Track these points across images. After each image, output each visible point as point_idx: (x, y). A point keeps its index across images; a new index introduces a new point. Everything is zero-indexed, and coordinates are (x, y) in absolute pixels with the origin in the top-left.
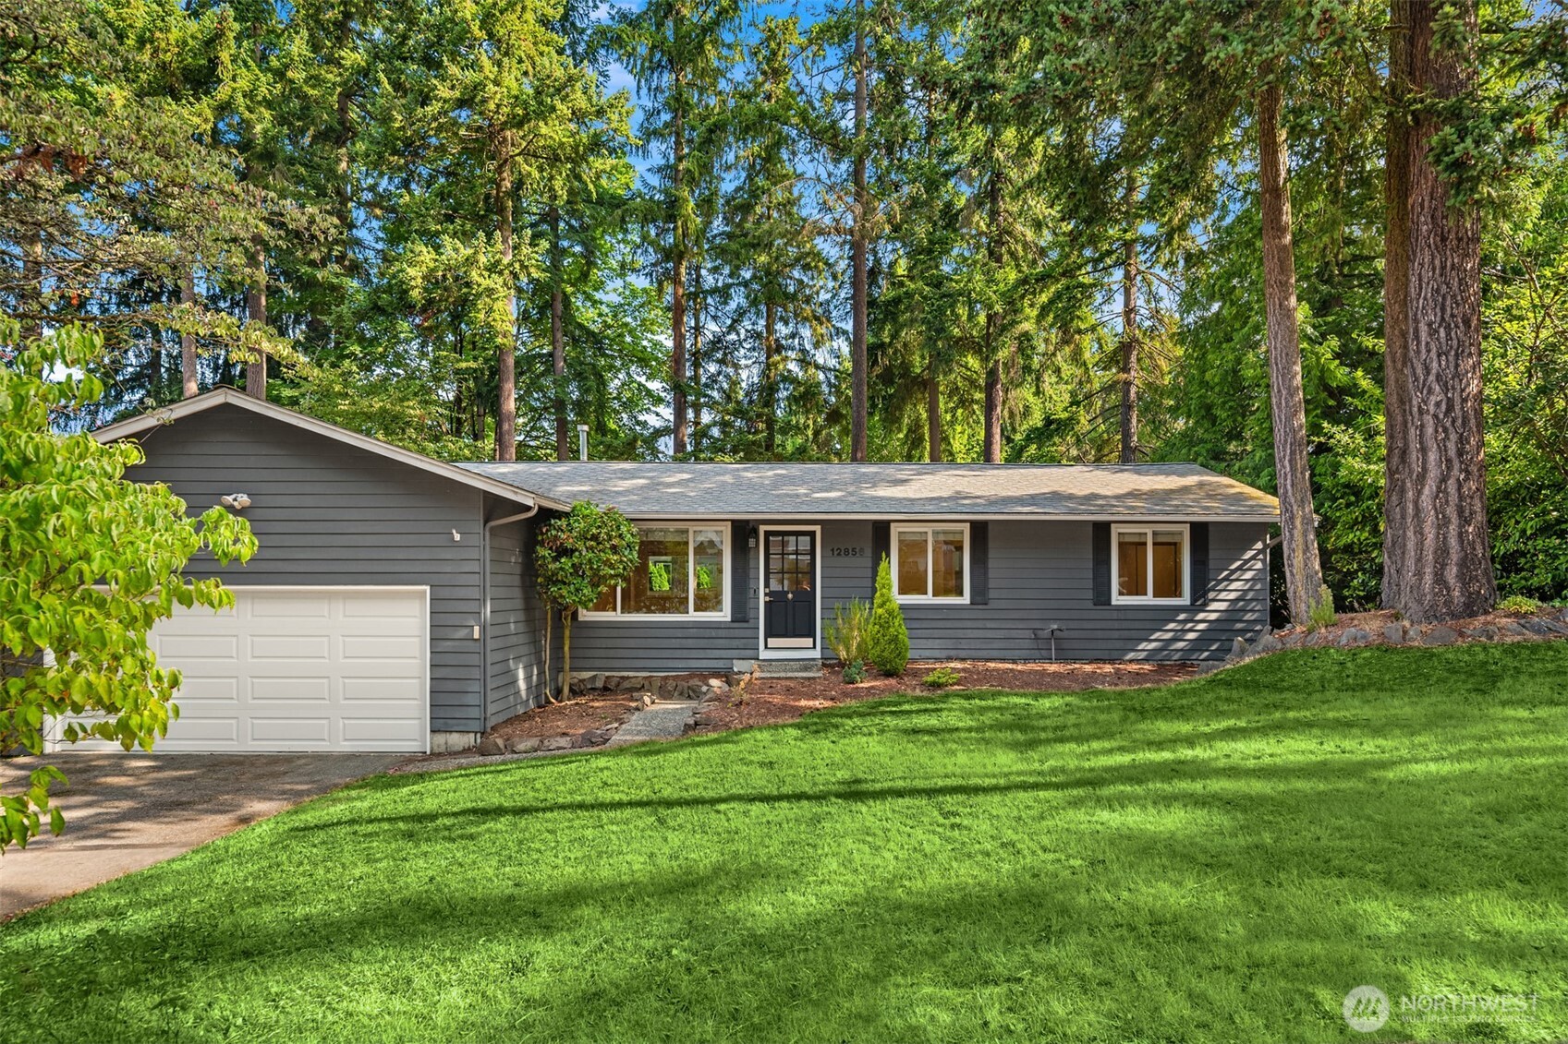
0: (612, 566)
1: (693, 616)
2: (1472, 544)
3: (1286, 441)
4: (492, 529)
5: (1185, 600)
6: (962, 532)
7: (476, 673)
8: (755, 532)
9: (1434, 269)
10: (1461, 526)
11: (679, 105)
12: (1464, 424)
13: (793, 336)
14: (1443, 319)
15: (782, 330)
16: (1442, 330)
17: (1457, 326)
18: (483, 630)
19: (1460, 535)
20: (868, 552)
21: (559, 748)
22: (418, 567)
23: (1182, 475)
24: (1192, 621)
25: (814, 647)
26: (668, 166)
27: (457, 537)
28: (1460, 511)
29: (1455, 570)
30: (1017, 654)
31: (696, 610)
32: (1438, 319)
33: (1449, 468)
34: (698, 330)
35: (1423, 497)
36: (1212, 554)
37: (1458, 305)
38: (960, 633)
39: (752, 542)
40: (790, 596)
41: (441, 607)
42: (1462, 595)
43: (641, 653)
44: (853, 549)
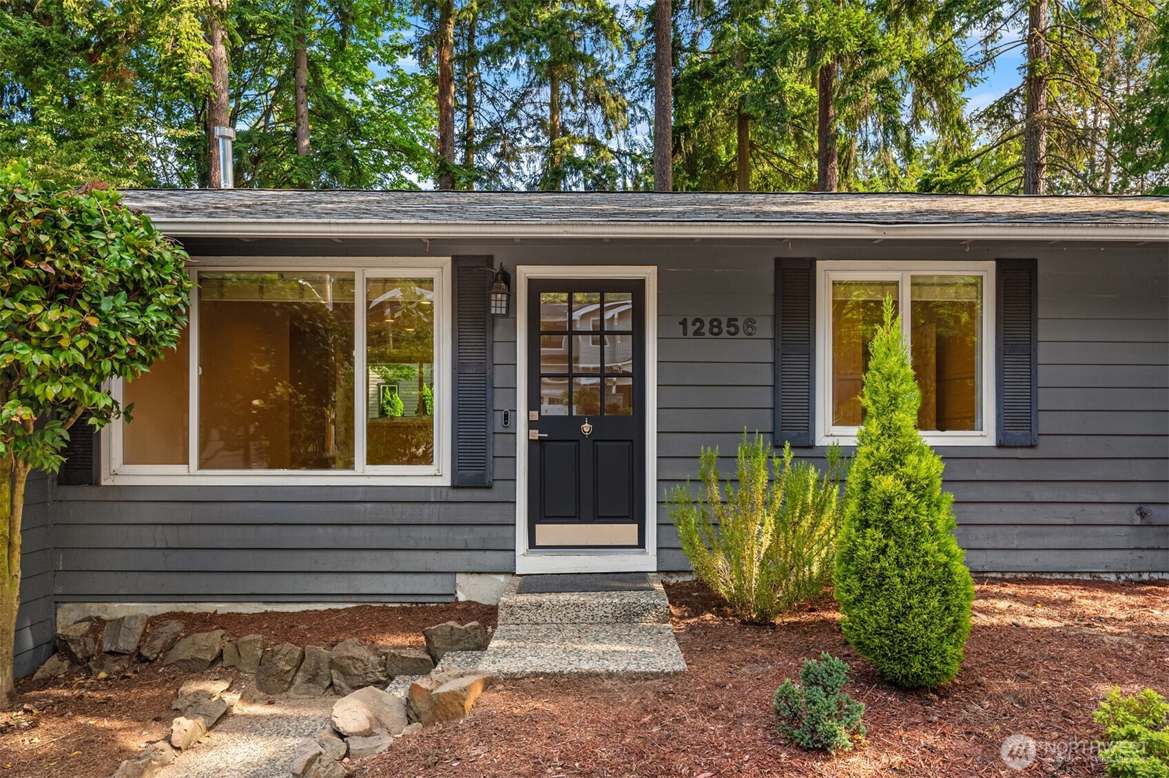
1: (364, 475)
6: (977, 284)
8: (507, 279)
20: (765, 329)
25: (641, 544)
31: (372, 459)
38: (971, 513)
39: (498, 305)
40: (586, 428)
44: (731, 322)
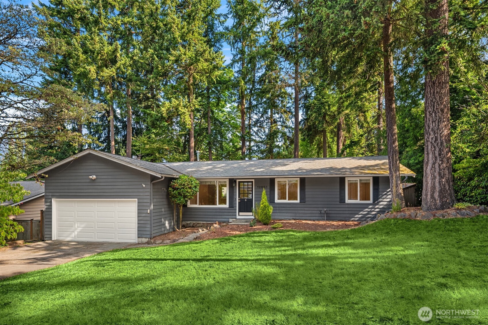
0: (189, 193)
1: (218, 206)
2: (444, 185)
3: (390, 151)
4: (153, 184)
5: (371, 201)
6: (297, 181)
7: (149, 222)
8: (235, 182)
9: (431, 94)
10: (440, 179)
11: (242, 52)
12: (441, 145)
13: (281, 117)
14: (434, 110)
15: (277, 116)
16: (433, 114)
17: (438, 112)
18: (151, 211)
19: (440, 182)
20: (269, 187)
21: (167, 243)
22: (135, 194)
23: (380, 160)
24: (374, 208)
25: (253, 215)
26: (240, 71)
27: (144, 186)
28: (440, 174)
29: (437, 194)
30: (314, 218)
31: (219, 204)
32: (432, 110)
33: (436, 159)
34: (250, 118)
35: (428, 170)
36: (380, 187)
37: (439, 105)
38: (296, 212)
39: (234, 185)
40: (246, 200)
41: (140, 204)
42: (440, 202)
43: (204, 216)
44: (264, 186)
